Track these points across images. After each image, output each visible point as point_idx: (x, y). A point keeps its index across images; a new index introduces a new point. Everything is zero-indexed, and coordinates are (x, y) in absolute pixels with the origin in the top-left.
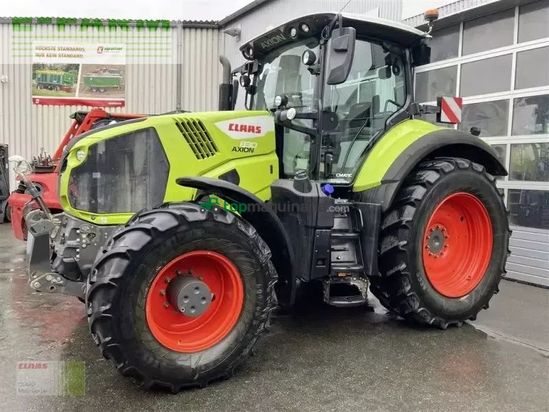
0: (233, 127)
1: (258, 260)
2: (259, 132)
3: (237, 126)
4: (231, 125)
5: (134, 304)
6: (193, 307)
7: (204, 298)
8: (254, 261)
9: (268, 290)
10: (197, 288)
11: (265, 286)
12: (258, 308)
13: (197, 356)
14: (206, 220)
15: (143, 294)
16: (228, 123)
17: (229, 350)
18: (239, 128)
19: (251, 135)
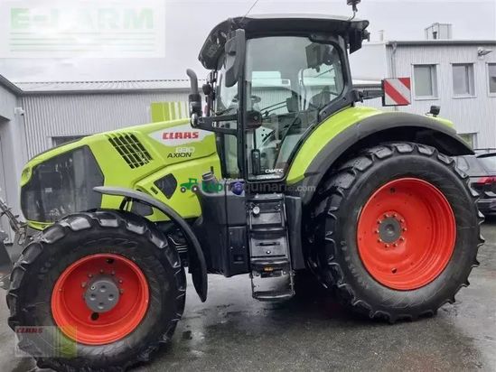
0: (168, 136)
2: (197, 137)
3: (172, 134)
10: (103, 287)
16: (162, 132)
18: (174, 136)
19: (188, 140)
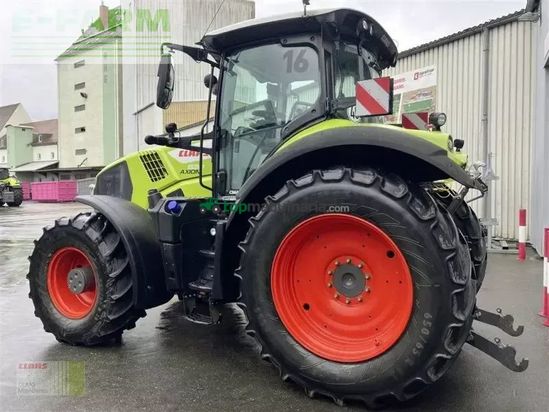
0: (183, 153)
3: (186, 152)
6: (75, 287)
7: (80, 282)
10: (76, 274)
11: (105, 283)
13: (70, 321)
16: (178, 151)
18: (188, 154)
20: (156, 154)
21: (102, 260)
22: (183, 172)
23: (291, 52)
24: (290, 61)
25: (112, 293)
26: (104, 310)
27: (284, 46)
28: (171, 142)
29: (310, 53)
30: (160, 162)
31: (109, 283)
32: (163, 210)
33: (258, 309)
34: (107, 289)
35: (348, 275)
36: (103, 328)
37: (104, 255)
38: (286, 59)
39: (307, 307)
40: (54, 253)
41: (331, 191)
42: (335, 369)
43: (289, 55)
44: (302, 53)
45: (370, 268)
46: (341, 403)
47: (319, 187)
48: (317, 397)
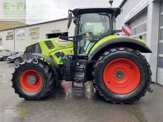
1: (44, 73)
4: (59, 41)
5: (17, 80)
6: (31, 82)
7: (34, 81)
8: (43, 73)
9: (47, 81)
11: (46, 80)
12: (45, 85)
13: (31, 93)
14: (31, 63)
15: (19, 77)
17: (38, 93)
20: (50, 41)
21: (45, 73)
22: (60, 47)
23: (102, 16)
24: (102, 19)
25: (49, 83)
26: (46, 88)
27: (100, 14)
28: (63, 38)
29: (107, 17)
30: (52, 43)
31: (48, 80)
32: (67, 58)
33: (100, 83)
34: (48, 82)
35: (120, 74)
36: (45, 94)
37: (46, 72)
38: (101, 18)
39: (109, 82)
40: (23, 72)
41: (122, 53)
42: (121, 96)
43: (102, 17)
44: (105, 17)
45: (125, 72)
46: (122, 104)
47: (118, 52)
48: (116, 103)
